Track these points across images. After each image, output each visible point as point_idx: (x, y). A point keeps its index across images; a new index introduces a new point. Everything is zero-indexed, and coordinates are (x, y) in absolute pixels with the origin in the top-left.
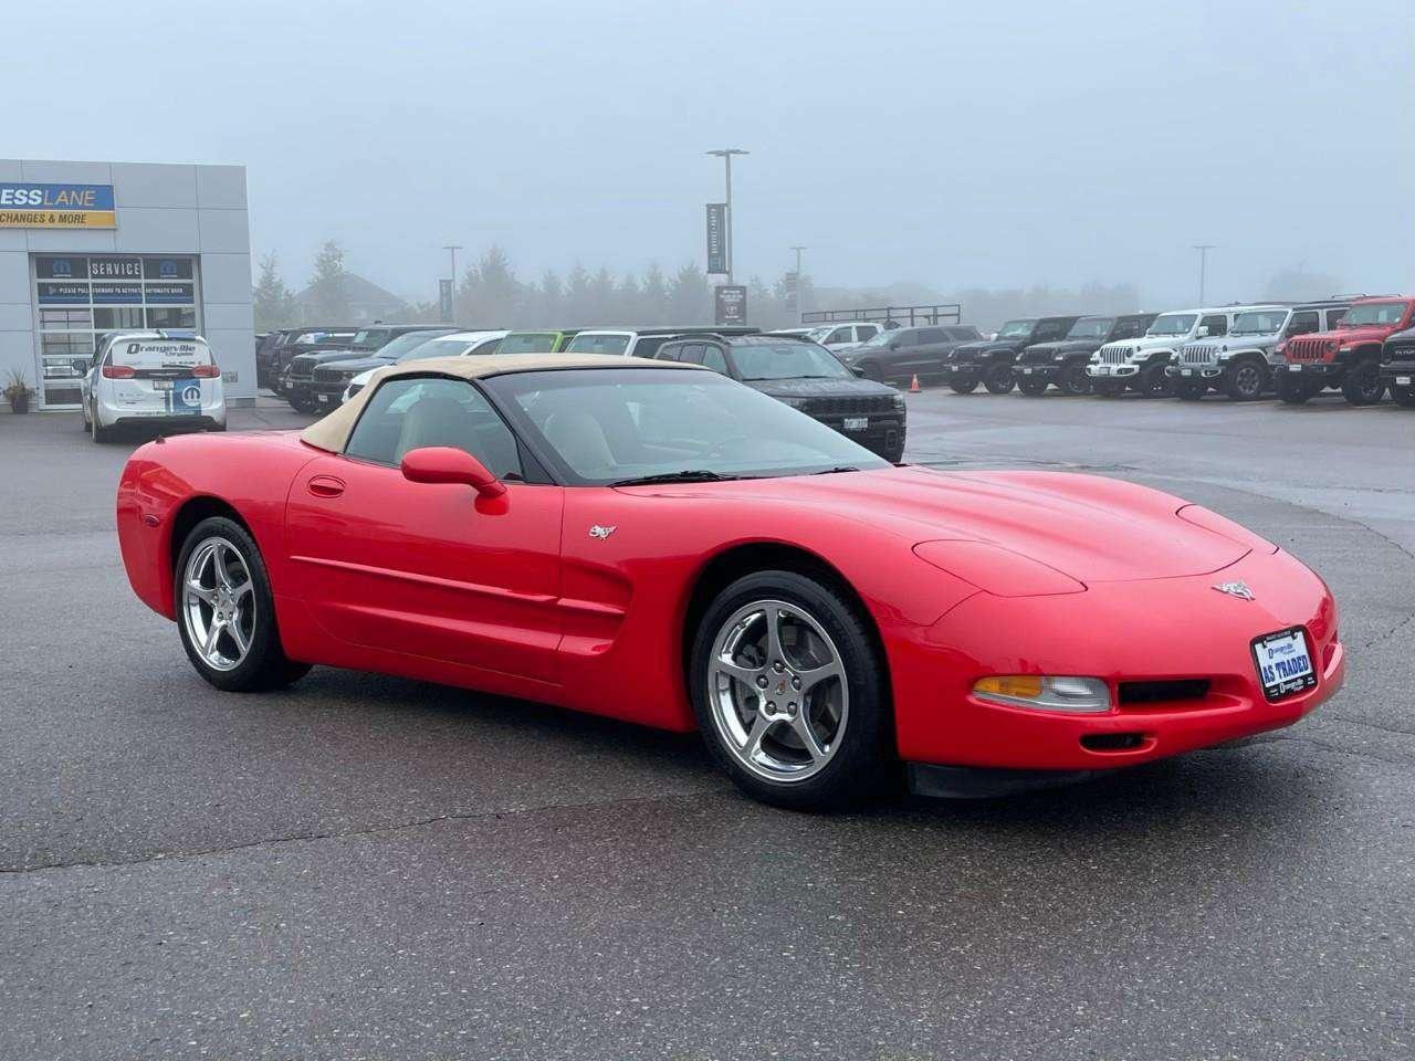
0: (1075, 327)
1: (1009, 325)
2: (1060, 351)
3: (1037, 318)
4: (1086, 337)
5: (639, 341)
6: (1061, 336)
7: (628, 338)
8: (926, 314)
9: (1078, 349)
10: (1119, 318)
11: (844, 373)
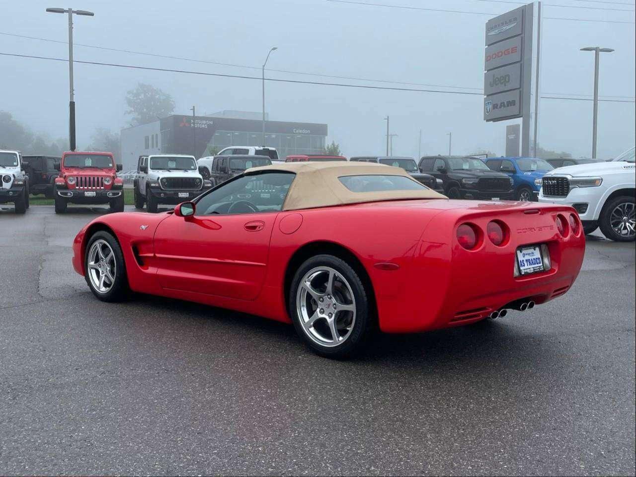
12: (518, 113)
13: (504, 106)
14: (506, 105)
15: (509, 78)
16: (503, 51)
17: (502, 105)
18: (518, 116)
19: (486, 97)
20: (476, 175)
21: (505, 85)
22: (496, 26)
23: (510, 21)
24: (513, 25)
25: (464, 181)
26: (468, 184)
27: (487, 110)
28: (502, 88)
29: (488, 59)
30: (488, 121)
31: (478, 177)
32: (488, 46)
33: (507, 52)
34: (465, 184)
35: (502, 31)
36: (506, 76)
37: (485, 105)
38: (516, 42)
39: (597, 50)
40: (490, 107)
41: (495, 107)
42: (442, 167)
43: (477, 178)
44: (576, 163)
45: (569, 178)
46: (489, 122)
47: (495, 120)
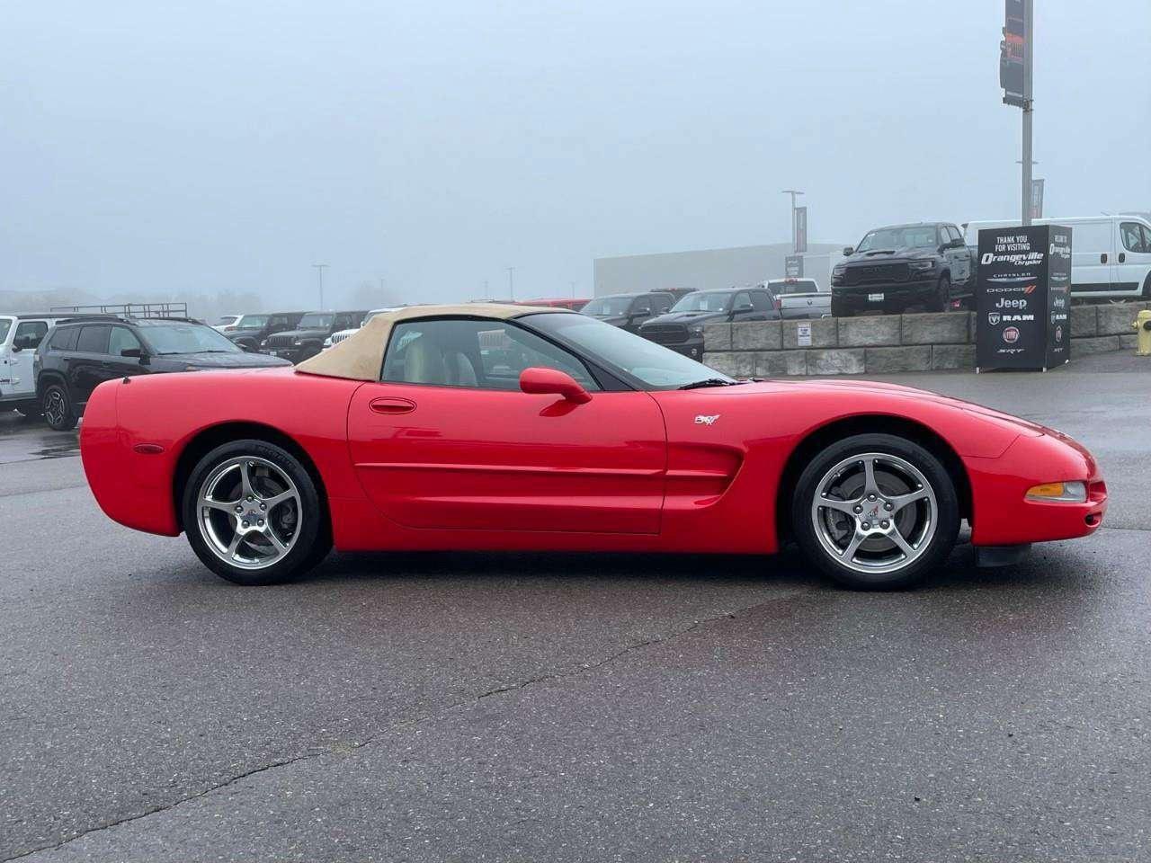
0: (302, 320)
1: (248, 319)
2: (298, 338)
3: (270, 313)
4: (313, 328)
5: (21, 324)
6: (292, 328)
7: (10, 322)
8: (156, 310)
9: (309, 337)
10: (337, 313)
11: (235, 349)
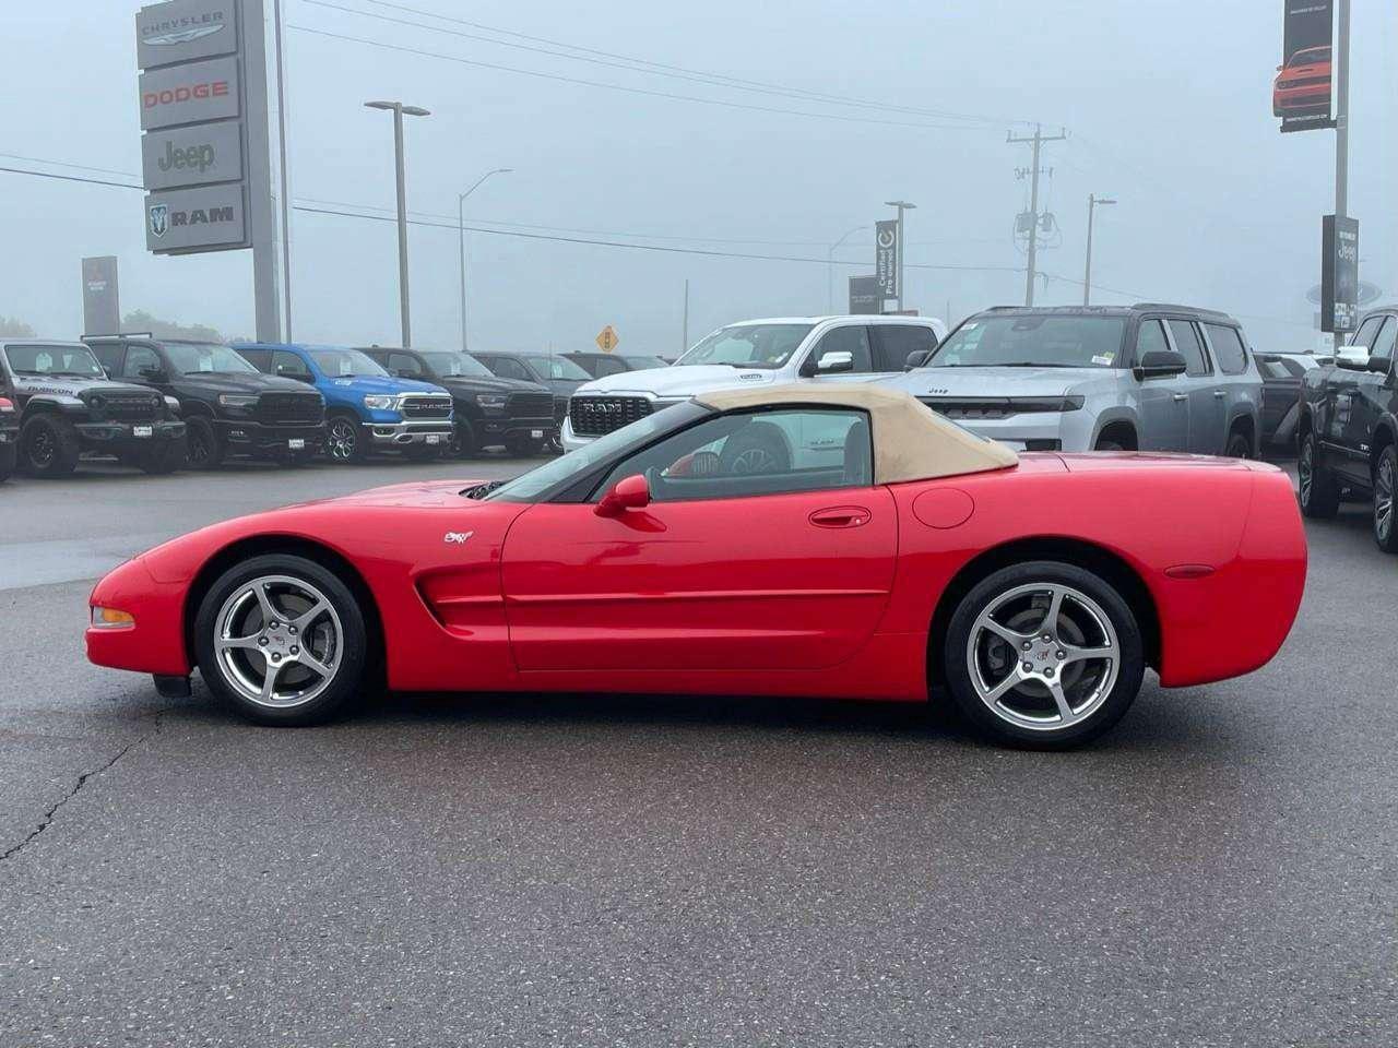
12: (242, 239)
13: (205, 220)
14: (208, 216)
15: (212, 153)
16: (191, 90)
17: (198, 216)
18: (244, 245)
19: (148, 193)
20: (249, 387)
21: (202, 170)
22: (166, 25)
23: (205, 19)
24: (214, 29)
25: (222, 400)
26: (235, 408)
27: (155, 225)
28: (195, 176)
29: (149, 100)
30: (156, 252)
31: (255, 391)
32: (146, 70)
33: (200, 92)
34: (226, 408)
35: (184, 39)
36: (203, 149)
37: (148, 213)
38: (224, 70)
39: (398, 110)
40: (163, 219)
41: (178, 219)
42: (153, 367)
43: (254, 394)
44: (628, 369)
45: (652, 398)
46: (159, 256)
47: (173, 251)
